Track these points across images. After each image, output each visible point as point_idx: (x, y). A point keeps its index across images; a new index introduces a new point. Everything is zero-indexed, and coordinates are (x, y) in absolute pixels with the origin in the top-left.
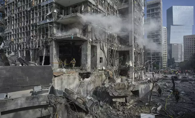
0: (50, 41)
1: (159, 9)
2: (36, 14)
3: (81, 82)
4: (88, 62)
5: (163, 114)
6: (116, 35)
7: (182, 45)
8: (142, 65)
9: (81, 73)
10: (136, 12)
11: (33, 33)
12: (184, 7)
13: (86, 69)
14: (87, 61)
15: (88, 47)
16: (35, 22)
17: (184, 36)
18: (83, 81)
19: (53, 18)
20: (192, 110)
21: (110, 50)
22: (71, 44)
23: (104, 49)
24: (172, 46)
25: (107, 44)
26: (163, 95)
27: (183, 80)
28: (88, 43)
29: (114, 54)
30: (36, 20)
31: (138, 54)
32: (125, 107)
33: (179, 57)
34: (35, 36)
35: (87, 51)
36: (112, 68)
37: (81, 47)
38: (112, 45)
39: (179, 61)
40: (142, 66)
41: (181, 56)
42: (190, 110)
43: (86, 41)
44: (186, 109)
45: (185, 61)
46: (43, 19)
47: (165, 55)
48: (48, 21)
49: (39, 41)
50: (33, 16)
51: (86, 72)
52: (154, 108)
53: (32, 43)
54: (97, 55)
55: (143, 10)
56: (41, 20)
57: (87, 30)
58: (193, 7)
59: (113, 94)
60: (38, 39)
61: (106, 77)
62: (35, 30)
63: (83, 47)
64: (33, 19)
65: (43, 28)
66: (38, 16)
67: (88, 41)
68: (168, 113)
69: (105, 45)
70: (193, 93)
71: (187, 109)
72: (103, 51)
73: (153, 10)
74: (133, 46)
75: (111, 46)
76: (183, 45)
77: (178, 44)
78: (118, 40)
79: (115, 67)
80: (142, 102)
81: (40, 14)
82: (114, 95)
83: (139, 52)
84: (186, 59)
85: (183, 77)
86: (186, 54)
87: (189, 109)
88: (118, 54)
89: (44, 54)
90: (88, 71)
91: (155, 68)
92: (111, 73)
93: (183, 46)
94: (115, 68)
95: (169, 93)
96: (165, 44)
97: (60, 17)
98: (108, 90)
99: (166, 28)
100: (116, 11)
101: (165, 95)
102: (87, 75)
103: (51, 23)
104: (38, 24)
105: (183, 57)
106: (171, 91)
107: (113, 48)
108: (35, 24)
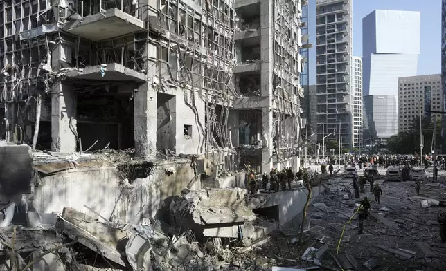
0: (50, 82)
1: (345, 15)
2: (18, 11)
3: (123, 189)
4: (148, 136)
5: (328, 267)
6: (231, 70)
7: (394, 99)
8: (295, 143)
9: (131, 166)
10: (279, 14)
11: (10, 62)
12: (401, 12)
13: (144, 155)
14: (146, 133)
15: (148, 99)
16: (14, 33)
17: (400, 79)
18: (130, 185)
19: (56, 22)
20: (400, 253)
21: (213, 107)
22: (108, 91)
23: (194, 105)
24: (374, 100)
25: (204, 91)
26: (339, 215)
27: (390, 178)
28: (150, 88)
29: (224, 117)
30: (18, 29)
31: (284, 116)
32: (240, 250)
33: (389, 125)
34: (15, 68)
35: (145, 107)
36: (218, 151)
37: (133, 99)
38: (219, 94)
39: (388, 134)
40: (296, 146)
41: (393, 123)
42: (394, 254)
43: (143, 82)
44: (386, 251)
45: (401, 133)
46: (34, 26)
47: (357, 121)
48: (45, 30)
49: (25, 82)
50: (10, 18)
51: (142, 161)
52: (311, 251)
53: (9, 88)
54: (175, 118)
55: (299, 12)
56: (30, 27)
57: (145, 55)
58: (418, 13)
59: (202, 219)
60: (23, 77)
61: (195, 173)
62: (16, 53)
63: (137, 97)
64: (9, 26)
65: (35, 50)
66: (23, 16)
67: (149, 83)
68: (341, 264)
69: (200, 95)
70: (408, 209)
71: (388, 252)
72: (194, 108)
73: (331, 18)
74: (271, 98)
75: (215, 97)
76: (397, 98)
77: (386, 97)
78: (236, 83)
79: (226, 149)
80: (283, 235)
81: (26, 13)
82: (204, 222)
83: (286, 113)
84: (403, 131)
85: (390, 172)
86: (404, 119)
87: (391, 250)
88: (235, 117)
89: (38, 116)
90: (148, 160)
91: (331, 150)
92: (210, 163)
93: (397, 101)
94: (227, 151)
95: (353, 210)
96: (357, 96)
97: (75, 20)
98: (190, 209)
99: (360, 59)
100: (232, 11)
101: (343, 216)
102: (144, 170)
103: (52, 36)
104: (21, 39)
105: (397, 125)
106: (358, 205)
107: (220, 103)
108: (14, 38)
